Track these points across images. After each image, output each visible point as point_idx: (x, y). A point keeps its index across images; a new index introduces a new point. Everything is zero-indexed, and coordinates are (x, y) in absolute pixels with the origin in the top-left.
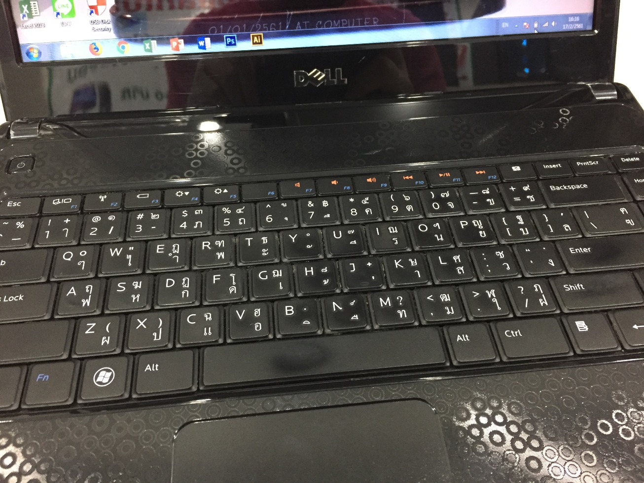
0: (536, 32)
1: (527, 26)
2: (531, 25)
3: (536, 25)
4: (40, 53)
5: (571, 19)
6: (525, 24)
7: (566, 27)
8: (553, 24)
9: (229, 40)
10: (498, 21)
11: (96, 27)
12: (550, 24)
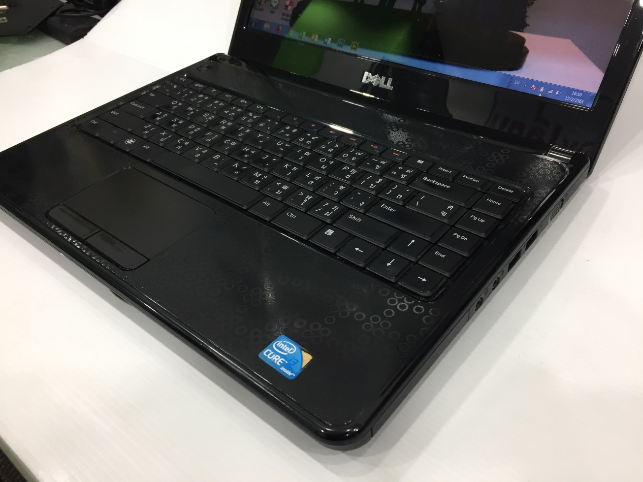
0: (540, 95)
1: (534, 89)
2: (538, 88)
3: (542, 90)
4: (255, 25)
5: (575, 94)
6: (533, 86)
7: (568, 99)
8: (557, 93)
9: (340, 42)
10: (513, 78)
11: (284, 17)
12: (554, 92)
